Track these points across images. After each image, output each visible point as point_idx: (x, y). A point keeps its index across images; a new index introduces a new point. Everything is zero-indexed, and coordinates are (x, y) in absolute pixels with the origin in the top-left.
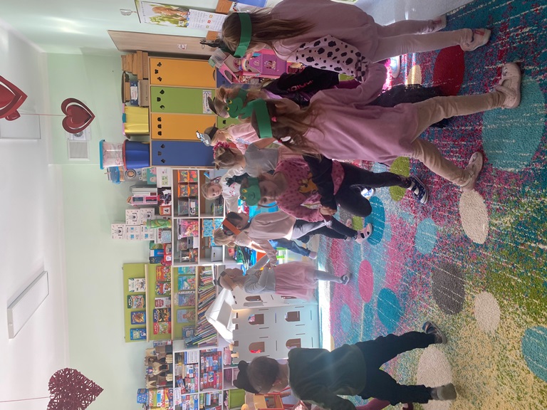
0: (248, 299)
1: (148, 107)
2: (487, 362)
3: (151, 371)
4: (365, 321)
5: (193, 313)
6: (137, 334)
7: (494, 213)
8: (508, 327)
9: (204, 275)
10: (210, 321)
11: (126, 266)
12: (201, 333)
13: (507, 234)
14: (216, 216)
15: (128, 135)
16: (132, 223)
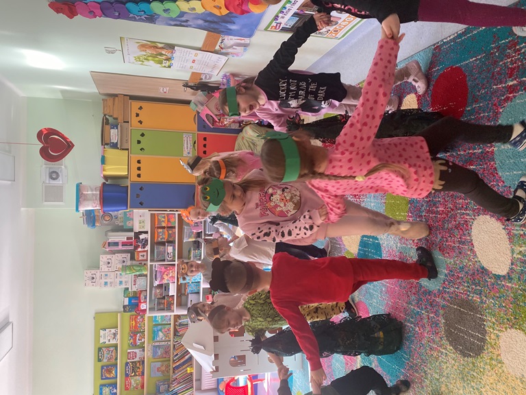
1: (127, 149)
5: (168, 366)
6: (106, 391)
7: (516, 240)
9: (181, 325)
11: (98, 315)
12: (176, 387)
15: (106, 178)
16: (107, 269)
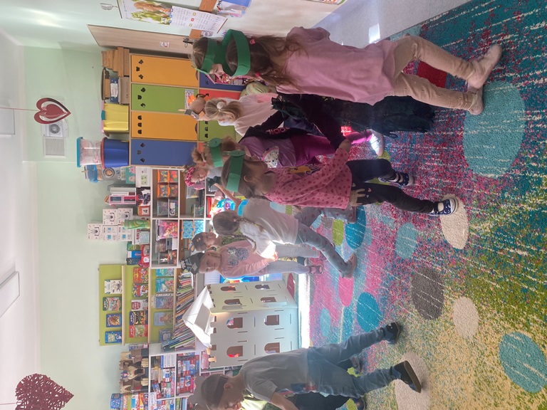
0: (227, 302)
1: (128, 105)
2: (465, 368)
3: (125, 375)
4: (344, 325)
5: (171, 316)
6: (112, 337)
7: (473, 219)
8: (486, 332)
9: (183, 278)
10: (188, 324)
11: (102, 267)
12: (178, 336)
13: (486, 240)
14: (196, 217)
15: (107, 133)
16: (110, 223)
